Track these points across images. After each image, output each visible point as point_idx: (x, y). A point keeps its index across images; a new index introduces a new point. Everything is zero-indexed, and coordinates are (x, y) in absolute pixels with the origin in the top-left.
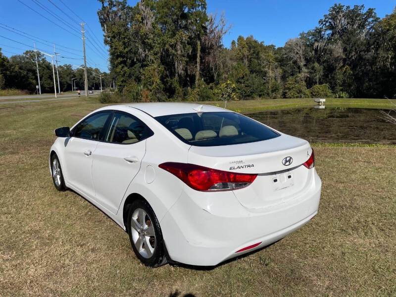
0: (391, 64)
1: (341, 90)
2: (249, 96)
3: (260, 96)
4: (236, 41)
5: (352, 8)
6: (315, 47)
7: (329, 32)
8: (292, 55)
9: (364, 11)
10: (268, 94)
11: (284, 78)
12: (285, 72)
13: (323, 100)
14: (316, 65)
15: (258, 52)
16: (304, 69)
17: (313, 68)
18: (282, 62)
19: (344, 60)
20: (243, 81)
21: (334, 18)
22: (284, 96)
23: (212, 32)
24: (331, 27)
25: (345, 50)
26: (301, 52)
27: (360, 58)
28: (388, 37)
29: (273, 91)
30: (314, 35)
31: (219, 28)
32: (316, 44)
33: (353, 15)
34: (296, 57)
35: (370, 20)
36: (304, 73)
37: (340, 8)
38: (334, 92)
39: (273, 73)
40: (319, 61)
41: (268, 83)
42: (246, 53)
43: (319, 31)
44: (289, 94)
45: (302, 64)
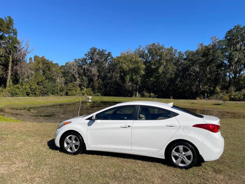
0: (119, 80)
1: (98, 92)
2: (45, 94)
3: (52, 94)
4: (33, 58)
5: (101, 50)
6: (83, 68)
7: (90, 61)
8: (71, 71)
9: (107, 53)
10: (57, 93)
11: (66, 83)
12: (66, 80)
13: (90, 97)
14: (84, 77)
15: (50, 67)
16: (78, 79)
17: (82, 79)
18: (65, 74)
19: (98, 76)
20: (41, 84)
21: (93, 54)
22: (67, 94)
23: (19, 50)
24: (91, 59)
25: (99, 71)
26: (76, 70)
27: (106, 76)
28: (118, 66)
29: (60, 91)
30: (82, 61)
31: (25, 49)
32: (84, 66)
33: (101, 54)
34: (73, 72)
35: (109, 57)
36: (78, 82)
37: (95, 49)
38: (94, 93)
39: (60, 80)
40: (85, 75)
41: (57, 86)
42: (41, 66)
43: (85, 60)
44: (70, 93)
45: (77, 76)
